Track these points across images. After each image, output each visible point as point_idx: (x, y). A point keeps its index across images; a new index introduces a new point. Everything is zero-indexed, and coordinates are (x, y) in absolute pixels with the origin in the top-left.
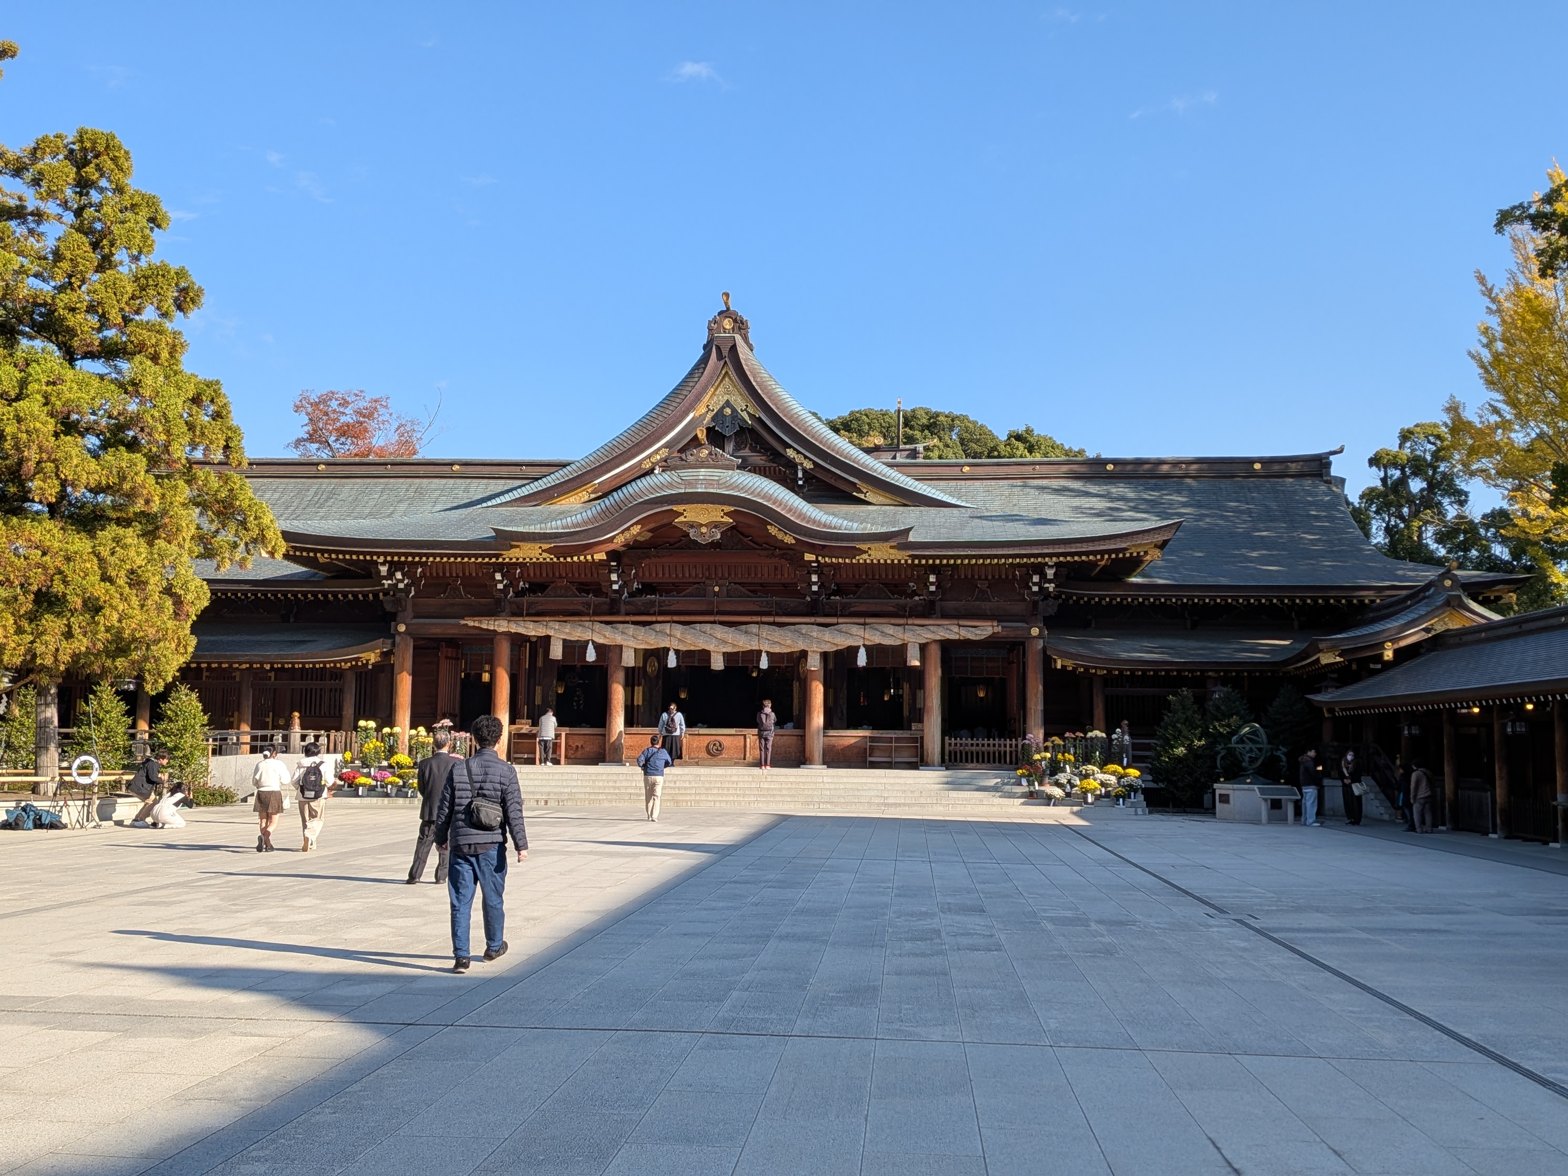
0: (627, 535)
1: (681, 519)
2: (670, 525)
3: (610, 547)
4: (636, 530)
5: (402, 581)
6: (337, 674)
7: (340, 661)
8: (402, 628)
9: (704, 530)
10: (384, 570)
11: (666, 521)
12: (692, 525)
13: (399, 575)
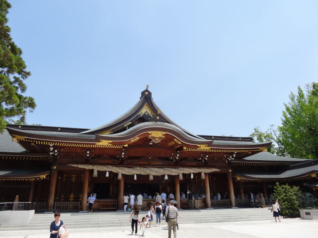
0: (135, 140)
1: (151, 136)
2: (147, 137)
3: (129, 143)
4: (137, 138)
5: (56, 153)
6: (29, 182)
7: (30, 178)
8: (55, 168)
9: (157, 139)
10: (52, 149)
11: (146, 136)
12: (153, 138)
13: (56, 151)
